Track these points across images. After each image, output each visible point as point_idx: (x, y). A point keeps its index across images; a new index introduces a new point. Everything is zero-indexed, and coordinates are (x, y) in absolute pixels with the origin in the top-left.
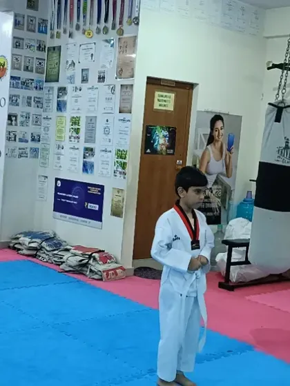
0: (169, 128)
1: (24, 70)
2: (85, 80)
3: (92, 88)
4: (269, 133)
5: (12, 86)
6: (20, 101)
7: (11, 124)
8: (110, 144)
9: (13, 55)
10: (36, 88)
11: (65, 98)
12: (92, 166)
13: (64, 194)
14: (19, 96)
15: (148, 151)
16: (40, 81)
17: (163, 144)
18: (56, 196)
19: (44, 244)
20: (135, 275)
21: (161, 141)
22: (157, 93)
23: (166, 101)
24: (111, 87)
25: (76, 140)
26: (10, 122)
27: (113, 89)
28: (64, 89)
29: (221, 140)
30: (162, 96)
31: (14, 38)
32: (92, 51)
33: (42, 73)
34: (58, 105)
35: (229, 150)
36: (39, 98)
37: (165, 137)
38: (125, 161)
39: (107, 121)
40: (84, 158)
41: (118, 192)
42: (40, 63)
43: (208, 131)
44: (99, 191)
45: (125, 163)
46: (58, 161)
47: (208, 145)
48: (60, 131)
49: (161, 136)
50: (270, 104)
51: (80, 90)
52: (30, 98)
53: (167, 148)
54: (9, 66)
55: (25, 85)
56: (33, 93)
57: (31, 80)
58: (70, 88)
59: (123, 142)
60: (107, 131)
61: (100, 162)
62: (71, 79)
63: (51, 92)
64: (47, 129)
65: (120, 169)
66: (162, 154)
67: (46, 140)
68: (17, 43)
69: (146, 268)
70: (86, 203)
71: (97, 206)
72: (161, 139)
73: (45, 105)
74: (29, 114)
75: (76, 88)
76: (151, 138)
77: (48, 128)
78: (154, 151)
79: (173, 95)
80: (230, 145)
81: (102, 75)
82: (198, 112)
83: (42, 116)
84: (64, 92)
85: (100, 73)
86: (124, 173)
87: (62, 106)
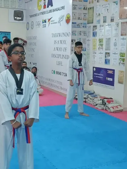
1: (78, 19)
2: (105, 22)
3: (108, 25)
5: (73, 27)
6: (76, 33)
7: (73, 44)
8: (117, 50)
9: (73, 13)
10: (83, 27)
11: (96, 31)
12: (109, 61)
13: (97, 74)
14: (76, 31)
16: (84, 24)
18: (94, 75)
19: (89, 96)
24: (117, 23)
25: (102, 49)
26: (72, 43)
27: (118, 25)
28: (96, 26)
31: (73, 5)
32: (108, 8)
33: (86, 20)
34: (93, 34)
36: (85, 31)
39: (115, 40)
40: (105, 57)
41: (121, 72)
42: (85, 16)
44: (113, 72)
45: (124, 59)
46: (94, 59)
48: (94, 46)
51: (103, 26)
52: (81, 32)
54: (71, 18)
55: (78, 26)
56: (82, 29)
57: (81, 23)
58: (98, 25)
59: (123, 49)
60: (115, 45)
61: (113, 59)
62: (99, 21)
63: (90, 28)
64: (88, 45)
65: (122, 62)
67: (88, 50)
68: (74, 7)
70: (107, 78)
71: (112, 79)
73: (87, 34)
74: (81, 39)
75: (101, 25)
81: (112, 18)
83: (87, 40)
84: (95, 28)
85: (111, 17)
86: (123, 63)
87: (95, 34)
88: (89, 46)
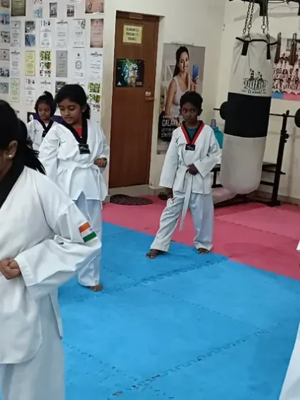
0: (138, 61)
2: (53, 14)
3: (61, 23)
4: (237, 66)
8: (82, 78)
10: (3, 22)
11: (33, 33)
15: (119, 84)
16: (6, 15)
17: (132, 77)
20: (111, 202)
21: (131, 74)
22: (125, 27)
23: (134, 35)
24: (81, 21)
25: (47, 75)
27: (83, 24)
28: (32, 23)
29: (186, 71)
30: (131, 30)
33: (8, 7)
34: (26, 39)
35: (194, 81)
36: (6, 33)
37: (135, 69)
38: (98, 94)
39: (79, 55)
43: (174, 63)
45: (98, 97)
46: (30, 96)
47: (174, 76)
48: (30, 66)
49: (131, 68)
50: (237, 38)
51: (49, 24)
53: (137, 81)
58: (38, 22)
59: (96, 76)
60: (78, 65)
62: (39, 13)
63: (17, 26)
64: (15, 64)
65: (94, 102)
66: (131, 86)
67: (16, 74)
69: (120, 196)
72: (131, 72)
73: (12, 41)
75: (44, 22)
76: (121, 71)
77: (17, 62)
78: (125, 84)
79: (140, 28)
80: (195, 76)
81: (71, 9)
82: (165, 44)
83: (11, 51)
84: (31, 26)
85: (68, 6)
86: (97, 106)
87: (30, 40)
88: (17, 65)
